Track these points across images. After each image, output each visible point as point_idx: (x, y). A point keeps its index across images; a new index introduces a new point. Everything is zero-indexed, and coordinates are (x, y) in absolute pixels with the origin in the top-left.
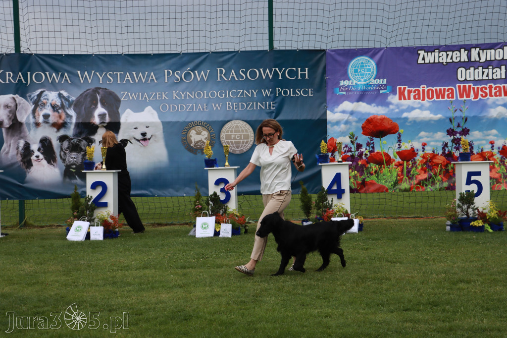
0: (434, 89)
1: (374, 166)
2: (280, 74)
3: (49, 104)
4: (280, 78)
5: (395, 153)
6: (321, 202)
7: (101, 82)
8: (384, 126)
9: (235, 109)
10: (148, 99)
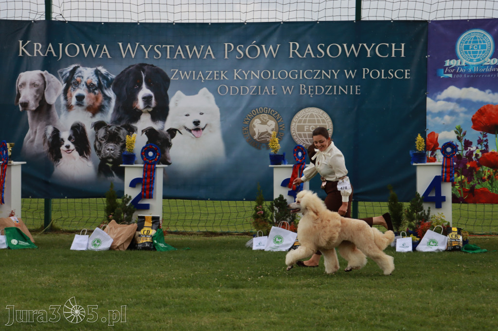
1: (487, 170)
2: (369, 51)
3: (83, 83)
4: (369, 56)
6: (414, 212)
7: (147, 57)
9: (310, 93)
10: (203, 79)
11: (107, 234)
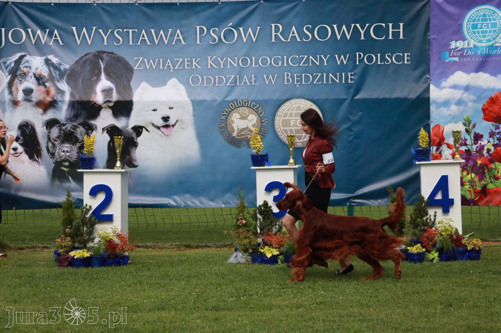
1: (500, 167)
2: (362, 32)
3: (31, 74)
4: (362, 38)
6: (419, 218)
7: (105, 43)
9: (296, 83)
10: (172, 68)
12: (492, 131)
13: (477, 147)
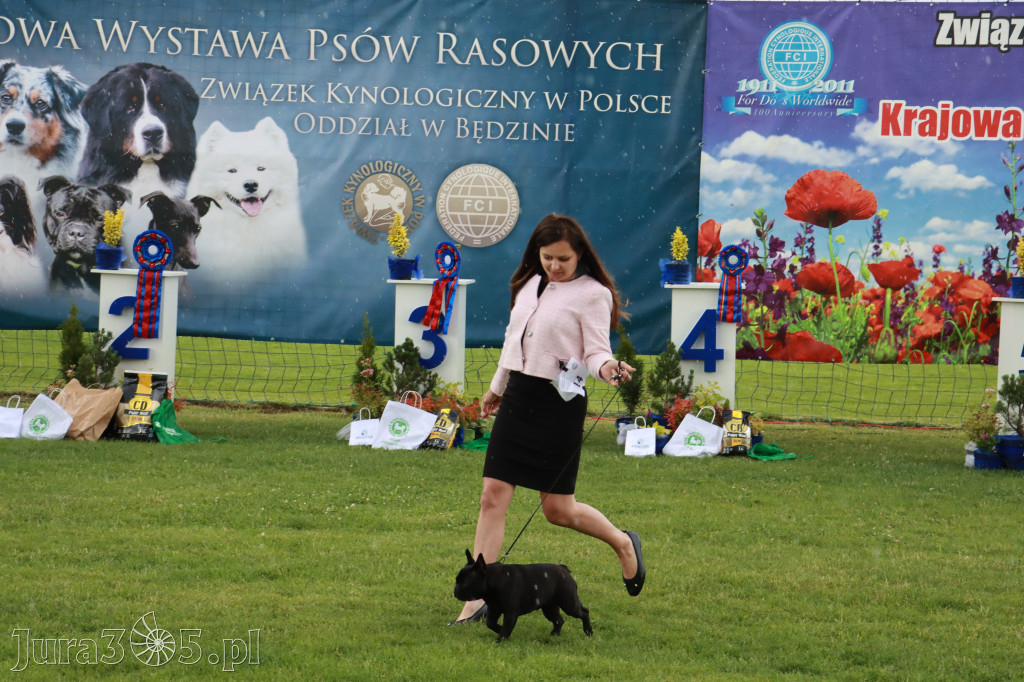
0: (971, 110)
1: (810, 298)
2: (592, 56)
3: (22, 98)
4: (592, 66)
5: (866, 269)
6: (664, 378)
7: (152, 50)
8: (841, 197)
9: (475, 136)
10: (265, 99)
11: (60, 408)
12: (800, 236)
13: (774, 262)
